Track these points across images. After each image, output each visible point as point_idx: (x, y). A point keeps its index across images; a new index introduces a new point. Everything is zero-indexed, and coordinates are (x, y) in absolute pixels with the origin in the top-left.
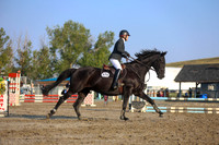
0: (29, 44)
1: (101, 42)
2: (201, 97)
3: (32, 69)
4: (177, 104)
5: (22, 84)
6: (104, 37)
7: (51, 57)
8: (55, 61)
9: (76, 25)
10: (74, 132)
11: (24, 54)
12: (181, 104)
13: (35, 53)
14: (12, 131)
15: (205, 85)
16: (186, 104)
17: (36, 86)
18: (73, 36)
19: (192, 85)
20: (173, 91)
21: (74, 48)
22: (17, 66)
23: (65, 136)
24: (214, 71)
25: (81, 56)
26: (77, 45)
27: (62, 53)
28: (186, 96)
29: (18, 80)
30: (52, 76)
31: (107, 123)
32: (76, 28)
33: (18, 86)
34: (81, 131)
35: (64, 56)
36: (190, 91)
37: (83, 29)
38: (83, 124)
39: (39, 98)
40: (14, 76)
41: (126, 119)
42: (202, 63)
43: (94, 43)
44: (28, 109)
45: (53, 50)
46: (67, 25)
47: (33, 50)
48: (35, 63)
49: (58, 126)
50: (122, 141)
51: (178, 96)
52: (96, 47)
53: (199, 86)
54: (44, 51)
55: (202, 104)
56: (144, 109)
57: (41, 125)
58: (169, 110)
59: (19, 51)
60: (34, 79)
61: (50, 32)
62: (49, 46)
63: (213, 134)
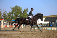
0: (6, 12)
1: (25, 11)
2: (51, 25)
3: (7, 18)
4: (44, 27)
5: (4, 22)
6: (25, 10)
7: (12, 15)
8: (13, 16)
9: (18, 6)
10: (18, 34)
11: (5, 14)
12: (45, 27)
13: (7, 14)
14: (1, 34)
15: (52, 22)
16: (47, 27)
17: (8, 22)
18: (17, 9)
19: (48, 22)
20: (43, 24)
21: (18, 13)
22: (3, 17)
23: (15, 36)
24: (54, 19)
25: (20, 15)
26: (18, 12)
27: (14, 14)
28: (47, 25)
29: (3, 21)
30: (12, 20)
31: (26, 32)
32: (18, 7)
33: (3, 23)
34: (19, 34)
35: (15, 15)
36: (48, 24)
37: (20, 8)
38: (20, 32)
39: (8, 26)
40: (2, 20)
41: (31, 31)
42: (51, 16)
43: (23, 11)
44: (6, 29)
45: (12, 13)
46: (16, 6)
47: (7, 13)
48: (7, 16)
49: (13, 33)
50: (30, 37)
51: (45, 25)
52: (23, 12)
53: (50, 22)
54: (10, 13)
55: (51, 27)
56: (36, 29)
57: (9, 33)
58: (42, 29)
59: (3, 13)
60: (7, 21)
61: (11, 8)
62: (11, 12)
63: (54, 35)
